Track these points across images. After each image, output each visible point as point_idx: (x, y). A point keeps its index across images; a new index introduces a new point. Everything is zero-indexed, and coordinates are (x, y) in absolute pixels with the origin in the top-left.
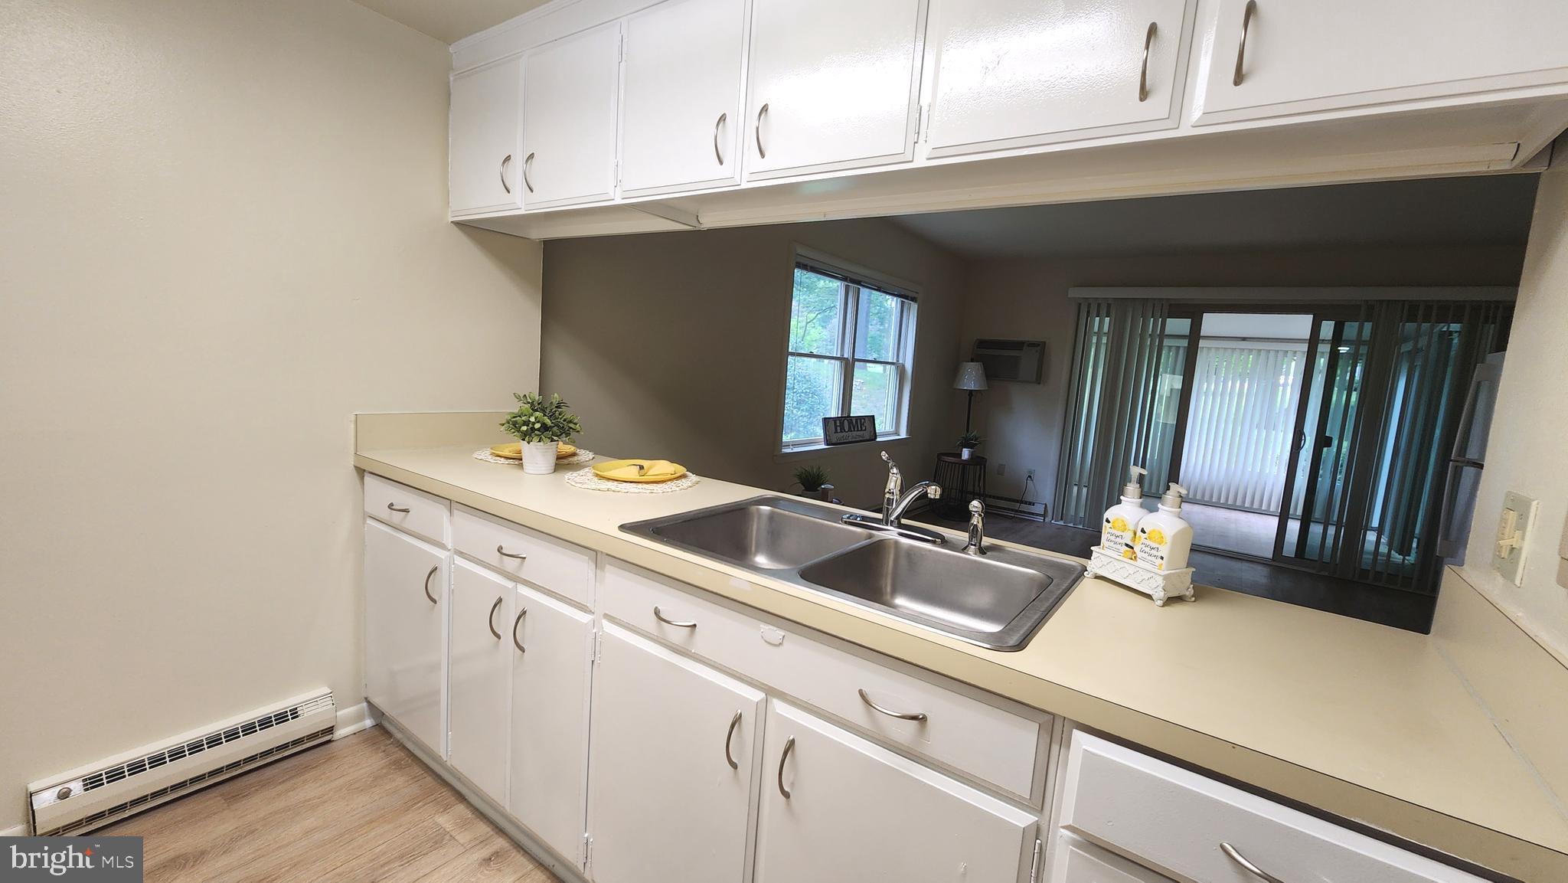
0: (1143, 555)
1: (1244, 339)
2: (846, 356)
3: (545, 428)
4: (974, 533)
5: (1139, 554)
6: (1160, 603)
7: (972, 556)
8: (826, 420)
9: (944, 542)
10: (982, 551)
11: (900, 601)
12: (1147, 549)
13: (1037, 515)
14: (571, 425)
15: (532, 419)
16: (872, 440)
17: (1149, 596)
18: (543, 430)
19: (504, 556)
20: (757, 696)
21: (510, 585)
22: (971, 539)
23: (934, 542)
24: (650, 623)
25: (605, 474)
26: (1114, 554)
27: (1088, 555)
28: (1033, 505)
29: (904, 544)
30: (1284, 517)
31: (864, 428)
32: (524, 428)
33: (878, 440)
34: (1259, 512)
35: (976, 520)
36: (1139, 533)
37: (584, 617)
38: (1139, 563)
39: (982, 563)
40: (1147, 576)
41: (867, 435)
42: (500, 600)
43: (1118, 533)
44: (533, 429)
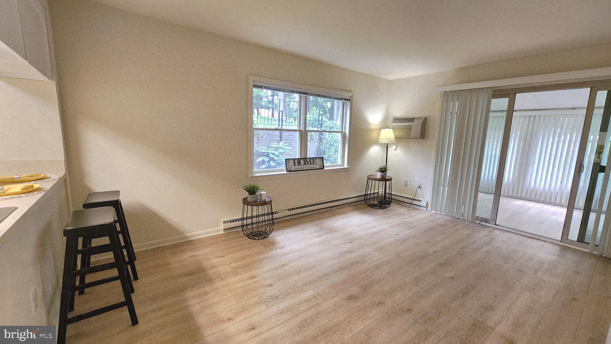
1: (573, 109)
2: (301, 129)
8: (288, 160)
13: (423, 207)
16: (322, 169)
28: (421, 201)
30: (571, 208)
31: (315, 163)
34: (554, 204)
41: (317, 167)
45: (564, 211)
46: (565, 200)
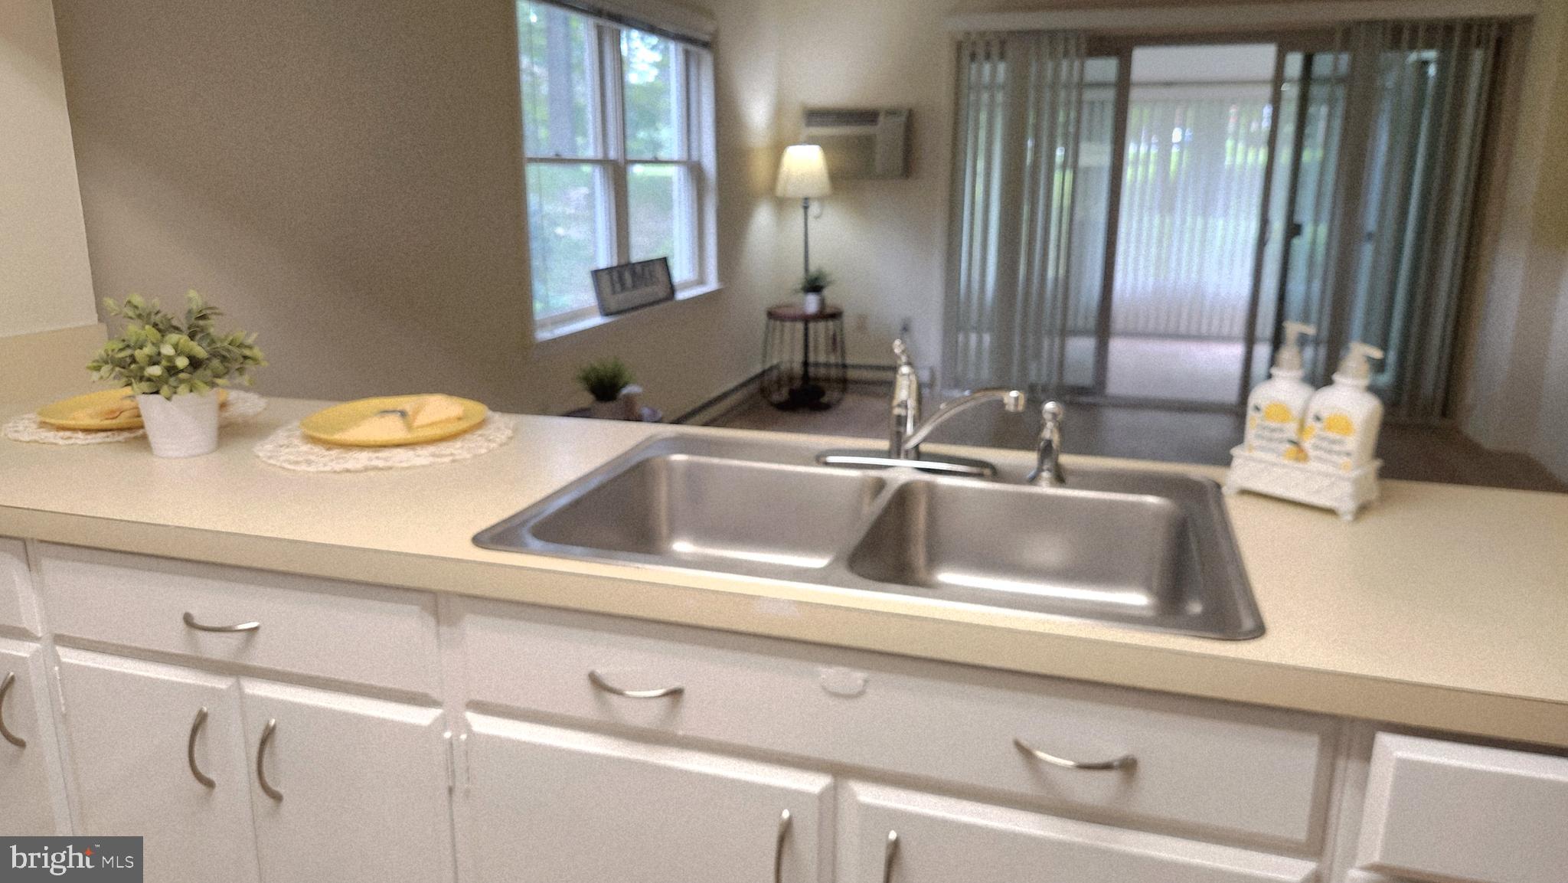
0: (1318, 453)
2: (612, 157)
3: (195, 364)
4: (1047, 451)
5: (1312, 453)
6: (1349, 517)
7: (1045, 488)
8: (596, 274)
9: (991, 472)
10: (1060, 477)
11: (947, 577)
12: (1325, 444)
14: (247, 352)
15: (167, 350)
16: (672, 299)
17: (1330, 512)
18: (190, 369)
19: (201, 634)
20: (815, 783)
21: (222, 684)
22: (1041, 461)
23: (979, 476)
24: (585, 705)
25: (338, 437)
26: (1270, 457)
27: (1226, 461)
29: (944, 486)
31: (654, 280)
32: (155, 371)
33: (681, 296)
35: (1049, 432)
36: (1310, 422)
37: (422, 717)
38: (1313, 465)
39: (1067, 499)
40: (1327, 482)
41: (660, 291)
42: (201, 719)
43: (1274, 425)
44: (172, 370)
45: (1237, 350)
46: (1239, 327)
